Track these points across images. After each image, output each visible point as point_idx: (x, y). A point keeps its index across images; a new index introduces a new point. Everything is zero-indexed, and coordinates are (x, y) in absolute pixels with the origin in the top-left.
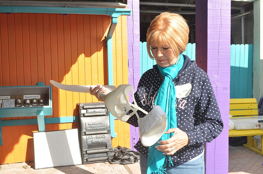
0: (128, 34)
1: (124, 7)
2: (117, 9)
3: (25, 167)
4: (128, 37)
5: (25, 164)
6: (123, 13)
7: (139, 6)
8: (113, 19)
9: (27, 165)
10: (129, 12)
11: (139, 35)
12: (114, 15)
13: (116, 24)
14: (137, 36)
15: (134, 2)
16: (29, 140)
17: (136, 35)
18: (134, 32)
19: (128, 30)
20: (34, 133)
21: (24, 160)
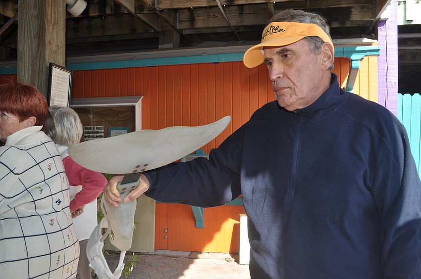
0: (379, 83)
1: (370, 44)
2: (358, 48)
3: (228, 259)
4: (379, 87)
5: (228, 256)
6: (368, 52)
7: (397, 40)
8: (353, 62)
9: (231, 257)
10: (378, 50)
11: (397, 83)
12: (354, 57)
13: (357, 69)
14: (394, 85)
15: (389, 36)
16: (235, 225)
17: (392, 85)
18: (388, 79)
19: (379, 77)
20: (241, 217)
21: (228, 250)
